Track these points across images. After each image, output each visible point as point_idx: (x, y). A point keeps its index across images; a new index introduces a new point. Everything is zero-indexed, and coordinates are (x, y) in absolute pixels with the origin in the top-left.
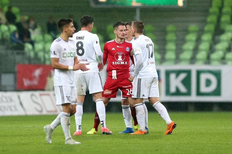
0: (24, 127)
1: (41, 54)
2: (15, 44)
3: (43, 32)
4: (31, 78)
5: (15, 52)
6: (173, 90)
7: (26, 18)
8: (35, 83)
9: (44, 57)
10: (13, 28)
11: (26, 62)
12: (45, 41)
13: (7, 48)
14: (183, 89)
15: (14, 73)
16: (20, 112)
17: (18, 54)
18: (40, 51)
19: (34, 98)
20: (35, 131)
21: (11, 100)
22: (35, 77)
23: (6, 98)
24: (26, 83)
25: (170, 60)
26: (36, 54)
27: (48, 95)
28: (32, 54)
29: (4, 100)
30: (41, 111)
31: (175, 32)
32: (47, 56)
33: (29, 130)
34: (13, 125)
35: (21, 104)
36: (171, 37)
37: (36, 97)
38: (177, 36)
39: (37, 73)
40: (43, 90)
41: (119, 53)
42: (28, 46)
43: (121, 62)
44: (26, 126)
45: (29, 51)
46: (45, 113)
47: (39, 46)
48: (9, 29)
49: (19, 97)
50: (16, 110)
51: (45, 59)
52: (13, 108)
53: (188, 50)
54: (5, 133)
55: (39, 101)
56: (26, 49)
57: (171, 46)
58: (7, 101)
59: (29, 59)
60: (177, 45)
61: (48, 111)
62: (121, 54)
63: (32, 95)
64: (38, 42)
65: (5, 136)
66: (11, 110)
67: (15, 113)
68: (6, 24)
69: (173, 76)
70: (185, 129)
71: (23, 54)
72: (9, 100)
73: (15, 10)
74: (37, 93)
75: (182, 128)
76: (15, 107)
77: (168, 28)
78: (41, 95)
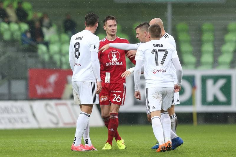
0: (38, 141)
1: (57, 57)
2: (26, 45)
3: (59, 32)
4: (45, 85)
5: (27, 55)
6: (210, 98)
7: (39, 15)
8: (50, 90)
9: (61, 61)
10: (25, 27)
11: (40, 66)
12: (62, 42)
13: (18, 50)
14: (222, 98)
15: (25, 79)
16: (33, 125)
17: (30, 57)
18: (56, 53)
19: (49, 108)
20: (50, 147)
21: (22, 110)
22: (50, 84)
23: (16, 108)
24: (40, 90)
25: (207, 63)
26: (51, 58)
27: (65, 104)
28: (46, 57)
29: (14, 110)
30: (57, 124)
31: (213, 31)
32: (64, 59)
33: (43, 146)
34: (24, 140)
35: (34, 115)
36: (207, 36)
37: (52, 107)
38: (214, 36)
39: (53, 79)
40: (59, 98)
41: (113, 52)
42: (42, 48)
43: (116, 63)
44: (39, 141)
45: (43, 53)
46: (61, 125)
47: (54, 48)
48: (20, 29)
49: (31, 107)
50: (28, 122)
51: (61, 63)
52: (25, 120)
53: (227, 52)
54: (15, 149)
55: (55, 112)
56: (40, 52)
57: (208, 48)
58: (17, 112)
59: (43, 62)
60: (214, 46)
61: (65, 124)
62: (115, 53)
63: (47, 105)
64: (53, 43)
65: (15, 153)
66: (22, 122)
67: (27, 126)
68: (17, 22)
69: (210, 83)
70: (224, 144)
71: (37, 57)
72: (19, 111)
73: (27, 6)
74: (52, 103)
75: (220, 143)
76: (27, 118)
77: (203, 27)
78: (57, 105)
